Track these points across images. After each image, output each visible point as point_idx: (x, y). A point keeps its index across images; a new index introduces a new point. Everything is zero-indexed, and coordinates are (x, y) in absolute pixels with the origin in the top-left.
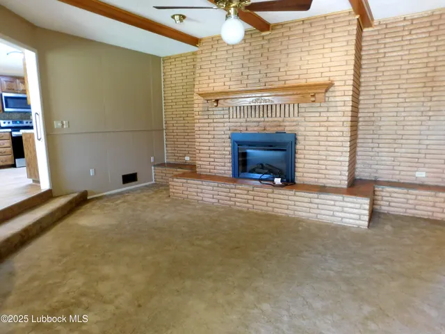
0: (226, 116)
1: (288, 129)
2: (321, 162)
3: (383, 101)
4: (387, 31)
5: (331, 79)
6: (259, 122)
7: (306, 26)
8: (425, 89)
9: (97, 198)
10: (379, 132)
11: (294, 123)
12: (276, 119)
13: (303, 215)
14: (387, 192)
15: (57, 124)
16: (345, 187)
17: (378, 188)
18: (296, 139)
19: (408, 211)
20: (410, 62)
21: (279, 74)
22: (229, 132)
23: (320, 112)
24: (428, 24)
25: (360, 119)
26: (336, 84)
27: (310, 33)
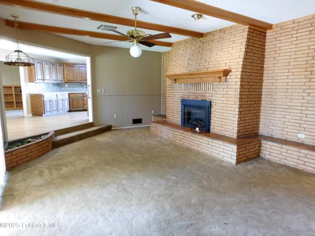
0: (180, 89)
1: (208, 99)
2: (224, 120)
3: (278, 81)
4: (282, 31)
5: (231, 67)
6: (194, 93)
7: (221, 34)
8: (306, 73)
9: (116, 130)
10: (275, 103)
11: (211, 95)
12: (202, 92)
13: (205, 151)
14: (269, 145)
15: (98, 91)
16: (235, 137)
17: (263, 142)
18: (211, 105)
19: (282, 160)
20: (297, 53)
21: (206, 64)
22: (181, 98)
23: (223, 88)
24: (310, 25)
25: (263, 93)
26: (233, 70)
27: (223, 38)
